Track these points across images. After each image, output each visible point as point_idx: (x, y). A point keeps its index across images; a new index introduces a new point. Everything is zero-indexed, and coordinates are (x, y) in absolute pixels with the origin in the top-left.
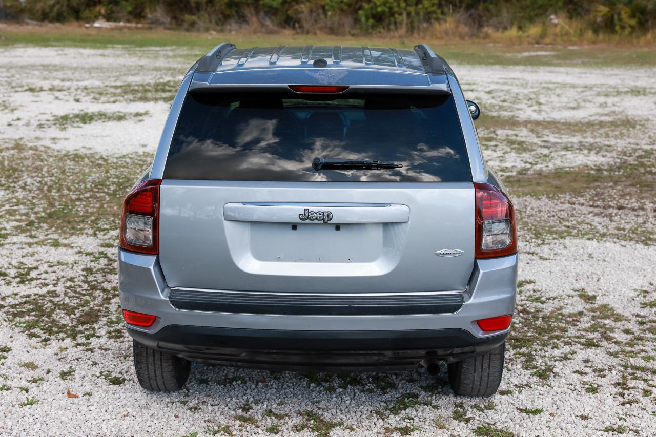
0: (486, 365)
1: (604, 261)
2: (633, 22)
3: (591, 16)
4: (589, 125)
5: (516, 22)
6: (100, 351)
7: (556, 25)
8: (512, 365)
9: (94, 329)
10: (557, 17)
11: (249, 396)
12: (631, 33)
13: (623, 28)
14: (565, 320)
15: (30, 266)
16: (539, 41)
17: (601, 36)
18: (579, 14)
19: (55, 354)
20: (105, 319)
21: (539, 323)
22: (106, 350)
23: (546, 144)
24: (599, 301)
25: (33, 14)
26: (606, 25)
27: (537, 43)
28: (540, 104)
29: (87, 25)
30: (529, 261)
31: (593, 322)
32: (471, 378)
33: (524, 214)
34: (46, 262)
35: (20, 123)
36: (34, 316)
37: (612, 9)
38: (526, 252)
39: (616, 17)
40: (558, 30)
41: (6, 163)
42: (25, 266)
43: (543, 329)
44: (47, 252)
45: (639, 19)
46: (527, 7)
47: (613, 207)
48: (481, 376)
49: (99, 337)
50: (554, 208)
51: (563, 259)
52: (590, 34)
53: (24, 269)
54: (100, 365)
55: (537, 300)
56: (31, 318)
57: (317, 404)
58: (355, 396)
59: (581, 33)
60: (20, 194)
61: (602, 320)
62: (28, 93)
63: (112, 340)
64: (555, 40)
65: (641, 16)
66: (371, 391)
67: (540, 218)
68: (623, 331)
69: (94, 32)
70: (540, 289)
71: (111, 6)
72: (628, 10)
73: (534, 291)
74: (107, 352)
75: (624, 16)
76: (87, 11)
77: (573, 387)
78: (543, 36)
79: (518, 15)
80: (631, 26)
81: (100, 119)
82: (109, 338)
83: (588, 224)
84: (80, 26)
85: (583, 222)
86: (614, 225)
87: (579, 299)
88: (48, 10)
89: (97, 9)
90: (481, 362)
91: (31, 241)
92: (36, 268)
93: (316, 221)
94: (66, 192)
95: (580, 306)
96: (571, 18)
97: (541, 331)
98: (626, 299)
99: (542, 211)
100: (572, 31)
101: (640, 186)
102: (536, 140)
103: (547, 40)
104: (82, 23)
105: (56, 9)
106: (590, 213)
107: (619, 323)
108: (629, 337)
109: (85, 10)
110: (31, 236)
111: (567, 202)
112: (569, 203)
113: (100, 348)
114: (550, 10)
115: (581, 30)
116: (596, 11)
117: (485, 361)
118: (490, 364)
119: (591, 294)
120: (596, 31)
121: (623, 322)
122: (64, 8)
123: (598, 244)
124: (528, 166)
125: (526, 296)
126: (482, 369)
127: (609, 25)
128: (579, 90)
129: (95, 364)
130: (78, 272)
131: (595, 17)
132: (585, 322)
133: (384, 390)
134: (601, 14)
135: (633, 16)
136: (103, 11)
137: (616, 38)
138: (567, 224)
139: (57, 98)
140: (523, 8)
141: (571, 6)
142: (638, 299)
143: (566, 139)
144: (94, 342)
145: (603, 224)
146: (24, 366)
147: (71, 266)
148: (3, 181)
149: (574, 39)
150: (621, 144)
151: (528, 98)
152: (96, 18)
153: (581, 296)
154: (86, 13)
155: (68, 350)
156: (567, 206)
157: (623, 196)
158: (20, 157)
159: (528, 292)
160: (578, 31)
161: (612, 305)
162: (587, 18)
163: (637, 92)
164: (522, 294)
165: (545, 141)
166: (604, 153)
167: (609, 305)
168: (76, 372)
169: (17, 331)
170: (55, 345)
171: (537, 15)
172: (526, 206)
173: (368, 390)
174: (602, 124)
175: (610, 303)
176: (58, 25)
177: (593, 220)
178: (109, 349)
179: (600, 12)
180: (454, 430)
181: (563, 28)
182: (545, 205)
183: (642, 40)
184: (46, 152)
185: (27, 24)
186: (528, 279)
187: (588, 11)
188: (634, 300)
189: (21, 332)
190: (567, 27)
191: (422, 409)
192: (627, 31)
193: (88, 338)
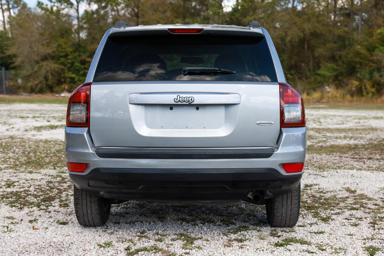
0: (289, 203)
1: (361, 178)
2: (373, 90)
3: (349, 87)
4: (350, 130)
5: (306, 91)
6: (54, 212)
7: (329, 92)
8: (306, 216)
9: (51, 203)
10: (330, 88)
11: (145, 228)
12: (372, 96)
13: (368, 93)
14: (338, 200)
15: (14, 181)
16: (319, 101)
17: (355, 98)
18: (342, 86)
19: (27, 214)
20: (58, 200)
21: (322, 201)
22: (58, 212)
23: (325, 137)
24: (358, 192)
25: (26, 90)
26: (358, 92)
27: (318, 102)
28: (321, 122)
29: (57, 95)
30: (316, 178)
31: (355, 201)
32: (281, 212)
33: (312, 161)
34: (24, 179)
35: (14, 129)
36: (15, 198)
37: (361, 83)
38: (314, 175)
39: (363, 87)
40: (330, 95)
41: (4, 144)
42: (11, 181)
43: (324, 203)
44: (25, 175)
45: (376, 88)
46: (312, 83)
47: (365, 158)
48: (287, 210)
49: (54, 206)
50: (330, 158)
51: (336, 177)
52: (348, 97)
53: (10, 182)
54: (54, 218)
55: (321, 192)
56: (12, 199)
57: (187, 231)
58: (210, 227)
59: (344, 96)
60: (11, 155)
61: (360, 200)
62: (20, 119)
63: (62, 208)
64: (329, 100)
65: (378, 87)
66: (220, 225)
67: (322, 163)
68: (373, 204)
69: (60, 98)
70: (322, 188)
71: (71, 84)
72: (370, 83)
73: (319, 188)
74: (59, 213)
75: (368, 87)
76: (57, 88)
77: (343, 224)
78: (322, 98)
79: (307, 87)
80: (372, 92)
81: (62, 127)
82: (60, 207)
83: (350, 165)
84: (53, 96)
85: (347, 165)
86: (366, 165)
87: (346, 192)
88: (34, 87)
89: (63, 86)
90: (286, 201)
91: (16, 171)
92: (18, 182)
93: (184, 103)
94: (38, 154)
95: (347, 194)
96: (337, 88)
97: (323, 204)
98: (375, 192)
99: (323, 160)
100: (338, 95)
101: (381, 150)
102: (318, 135)
103: (324, 100)
104: (54, 94)
105: (39, 86)
106: (351, 161)
107: (371, 201)
108: (377, 207)
109: (56, 87)
110: (16, 170)
111: (338, 156)
112: (339, 156)
113: (55, 211)
114: (325, 84)
115: (343, 95)
116: (352, 84)
117: (288, 200)
118: (291, 202)
119: (353, 190)
120: (352, 95)
121: (373, 201)
122: (44, 86)
123: (356, 171)
124: (314, 144)
125: (314, 191)
126: (287, 206)
127: (359, 92)
128: (344, 117)
129: (51, 217)
130: (44, 182)
131: (351, 87)
132: (350, 201)
133: (228, 225)
134: (354, 86)
135: (373, 86)
136: (66, 87)
137: (364, 99)
138: (338, 165)
139: (37, 121)
140: (309, 83)
141: (337, 82)
142: (382, 191)
143: (336, 135)
144: (51, 208)
145: (359, 165)
146: (7, 218)
147: (39, 180)
148: (1, 150)
149: (340, 100)
150: (369, 137)
151: (313, 120)
152: (62, 91)
153: (347, 191)
154: (57, 89)
155: (34, 212)
156: (337, 158)
157: (371, 154)
158: (12, 142)
159: (315, 189)
160: (342, 96)
161: (366, 194)
162: (346, 89)
163: (377, 118)
164: (311, 190)
165: (324, 135)
166: (359, 140)
167: (364, 194)
168: (39, 220)
169: (4, 204)
170: (26, 210)
171: (318, 87)
172: (313, 157)
173: (218, 225)
174: (357, 130)
175: (365, 193)
176: (40, 95)
177: (354, 164)
178: (60, 212)
179: (354, 84)
180: (271, 240)
181: (333, 93)
182: (325, 157)
183: (379, 100)
184: (28, 140)
185: (22, 95)
186: (315, 183)
187: (347, 85)
188: (379, 192)
189: (6, 205)
190: (335, 93)
191: (251, 232)
192: (370, 95)
193: (47, 207)
